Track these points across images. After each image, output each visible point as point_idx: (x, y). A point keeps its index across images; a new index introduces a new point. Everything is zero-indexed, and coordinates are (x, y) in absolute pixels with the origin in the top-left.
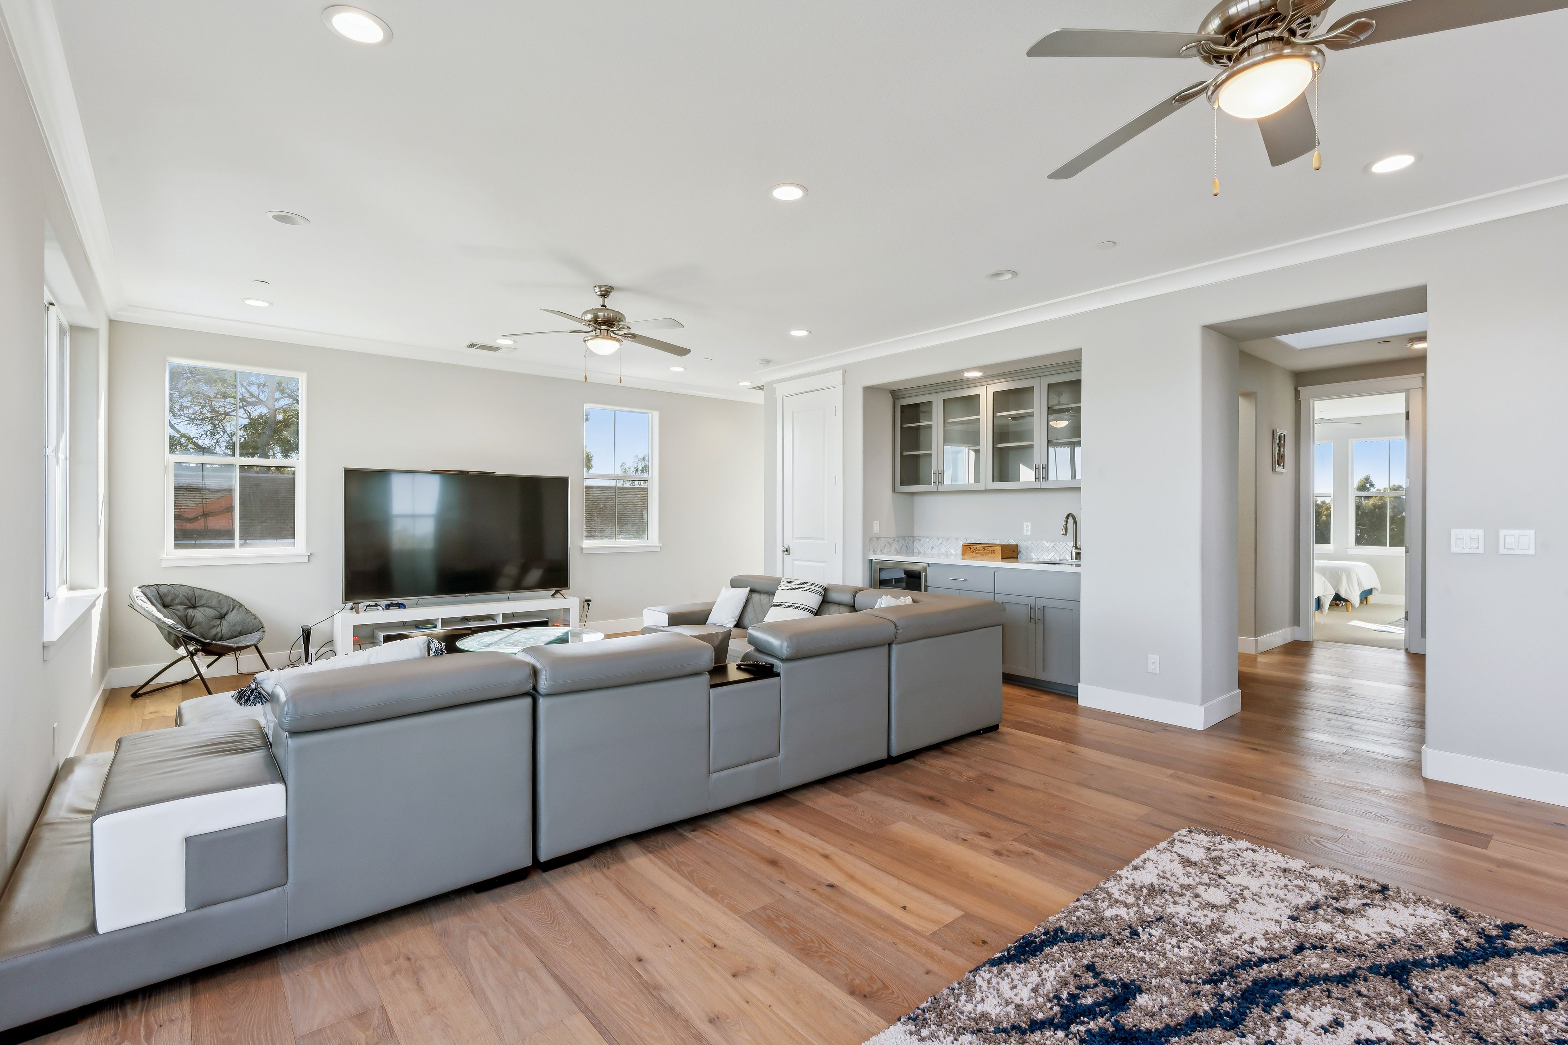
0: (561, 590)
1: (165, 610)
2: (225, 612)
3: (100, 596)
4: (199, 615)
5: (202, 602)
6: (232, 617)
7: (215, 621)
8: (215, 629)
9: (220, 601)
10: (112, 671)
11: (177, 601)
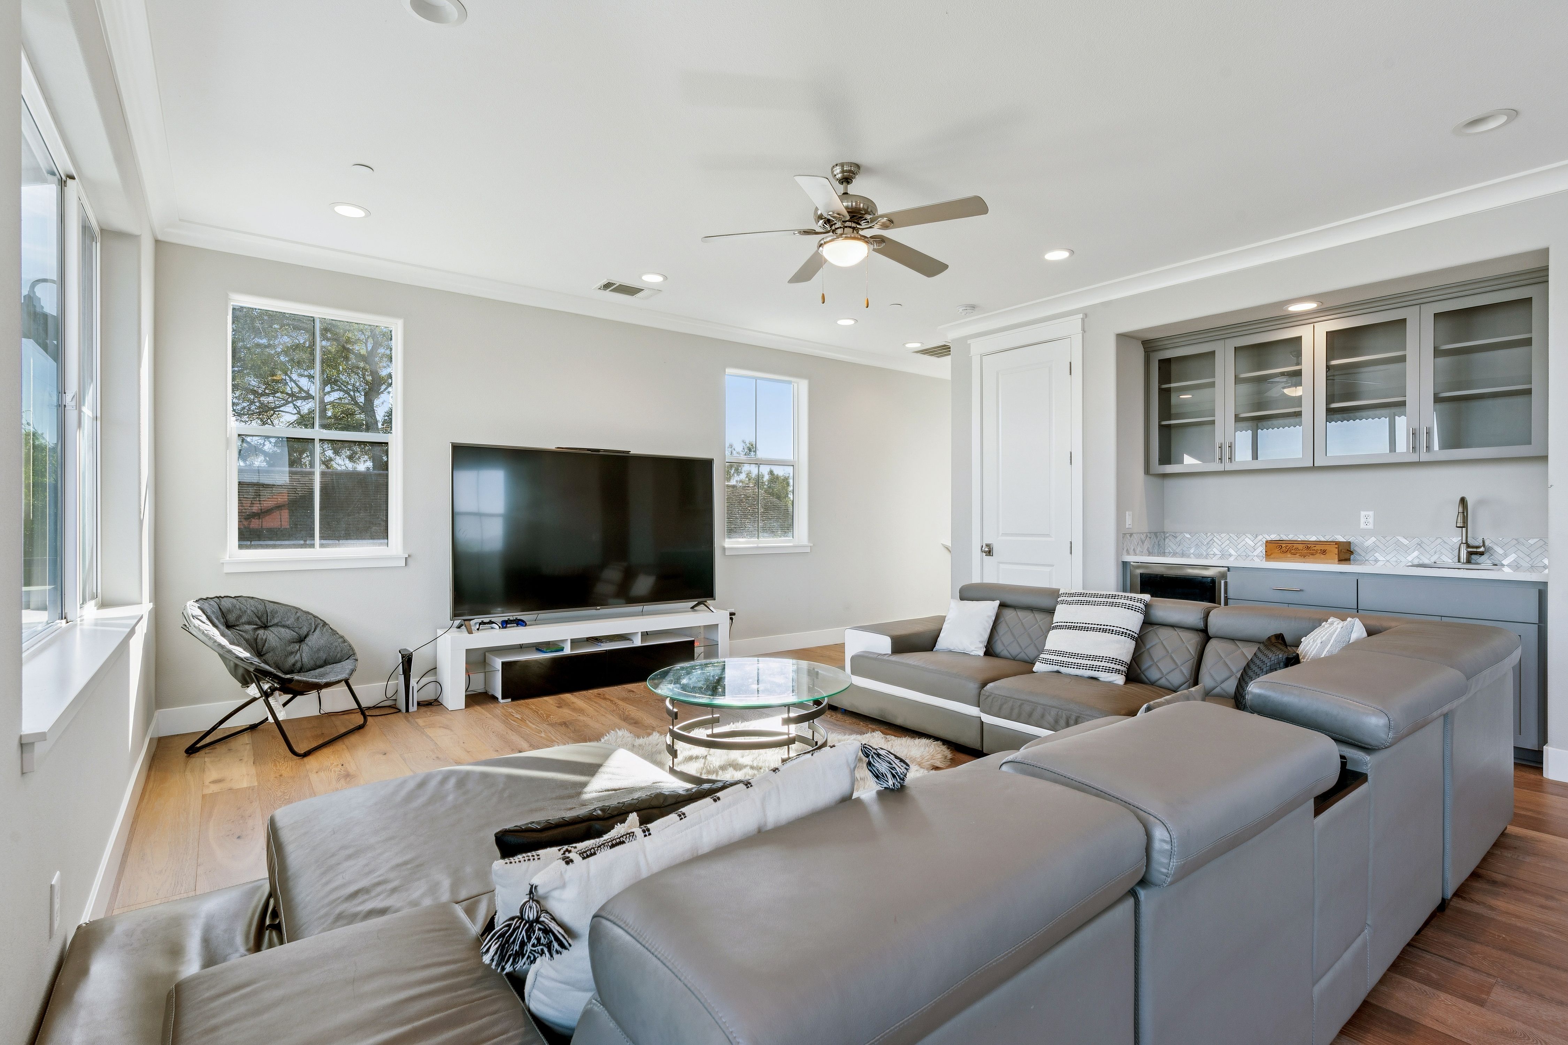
0: (706, 601)
1: (229, 632)
2: (305, 633)
3: (142, 617)
4: (272, 637)
5: (276, 621)
6: (315, 640)
7: (292, 645)
8: (292, 656)
9: (298, 618)
10: (159, 714)
11: (244, 619)
